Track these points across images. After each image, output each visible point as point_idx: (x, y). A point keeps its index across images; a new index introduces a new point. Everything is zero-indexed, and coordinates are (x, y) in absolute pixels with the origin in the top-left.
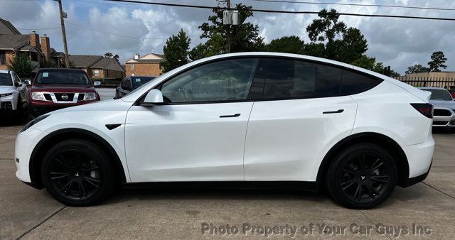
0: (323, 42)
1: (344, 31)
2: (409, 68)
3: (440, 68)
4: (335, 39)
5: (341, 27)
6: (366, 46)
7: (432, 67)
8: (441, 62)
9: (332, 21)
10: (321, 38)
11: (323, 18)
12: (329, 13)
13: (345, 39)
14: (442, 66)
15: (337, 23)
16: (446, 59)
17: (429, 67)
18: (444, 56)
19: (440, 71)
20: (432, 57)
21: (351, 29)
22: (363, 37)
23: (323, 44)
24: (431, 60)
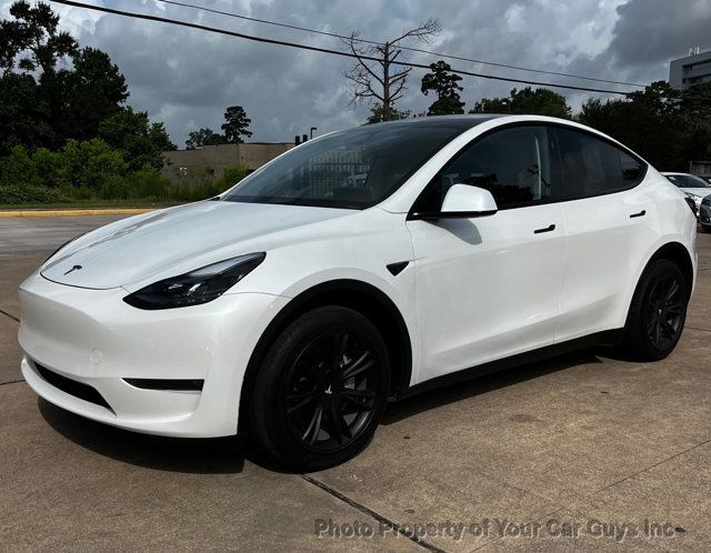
0: (30, 72)
1: (72, 53)
2: (191, 134)
3: (242, 137)
4: (57, 68)
5: (65, 43)
6: (125, 89)
7: (228, 135)
8: (241, 126)
9: (44, 29)
10: (25, 64)
11: (22, 20)
12: (34, 11)
13: (79, 70)
14: (244, 132)
15: (57, 34)
16: (249, 121)
17: (222, 133)
18: (244, 115)
19: (242, 142)
20: (226, 116)
21: (88, 51)
22: (116, 69)
23: (30, 77)
24: (225, 122)
